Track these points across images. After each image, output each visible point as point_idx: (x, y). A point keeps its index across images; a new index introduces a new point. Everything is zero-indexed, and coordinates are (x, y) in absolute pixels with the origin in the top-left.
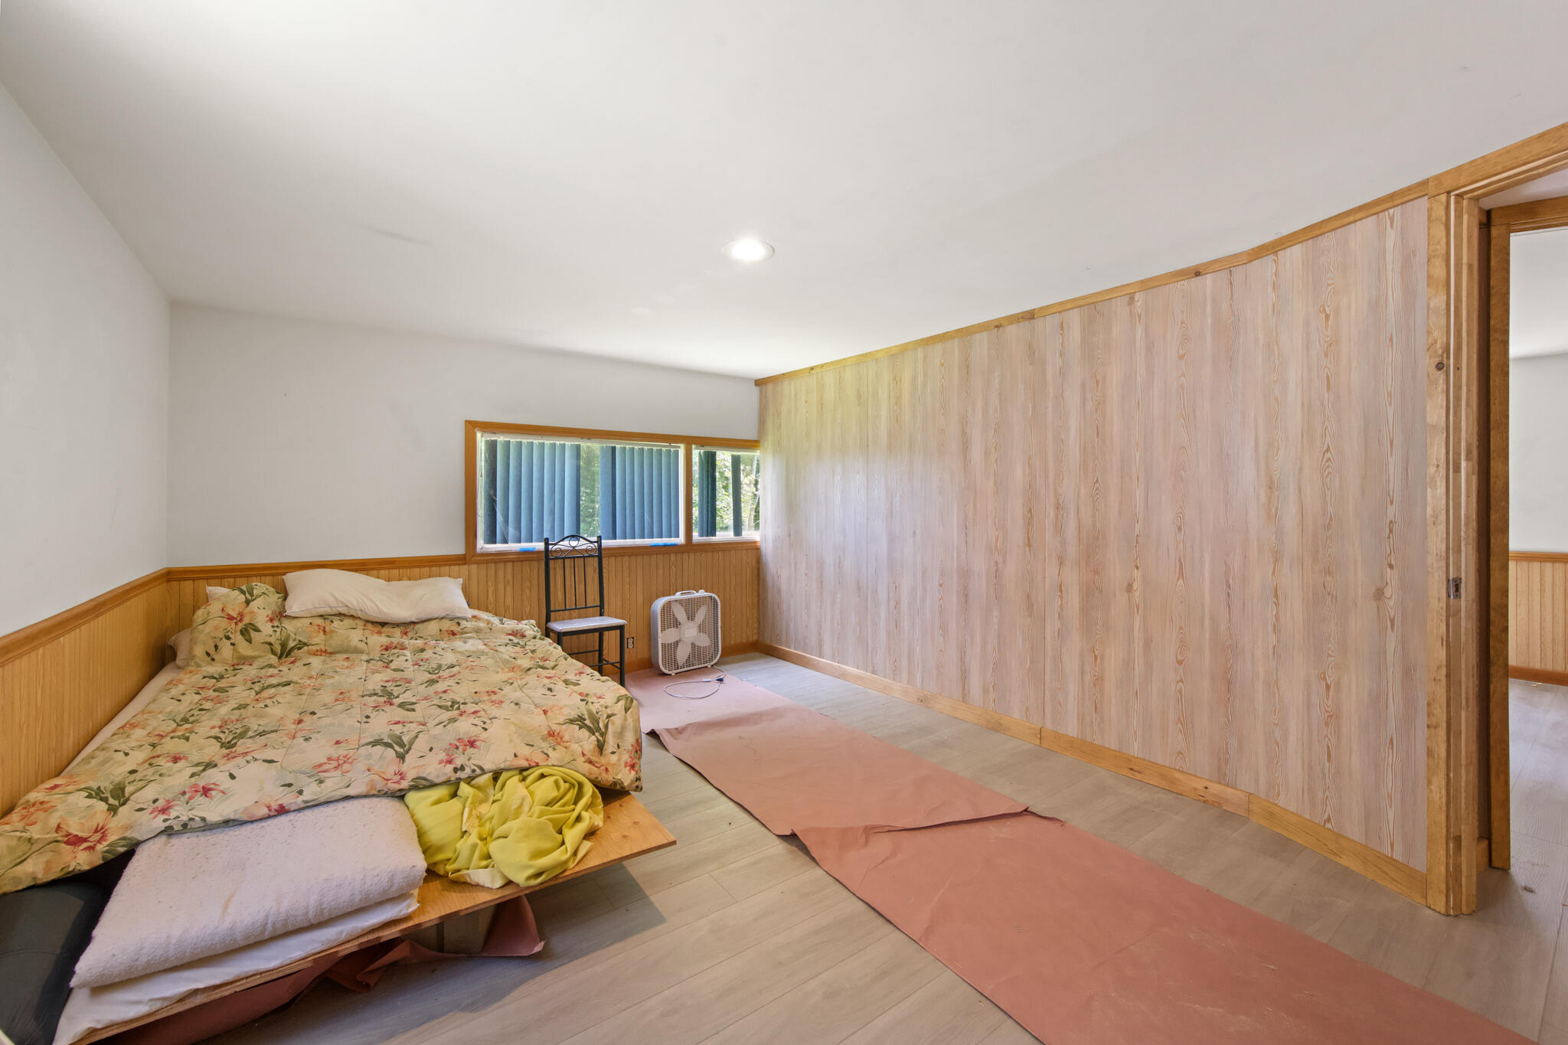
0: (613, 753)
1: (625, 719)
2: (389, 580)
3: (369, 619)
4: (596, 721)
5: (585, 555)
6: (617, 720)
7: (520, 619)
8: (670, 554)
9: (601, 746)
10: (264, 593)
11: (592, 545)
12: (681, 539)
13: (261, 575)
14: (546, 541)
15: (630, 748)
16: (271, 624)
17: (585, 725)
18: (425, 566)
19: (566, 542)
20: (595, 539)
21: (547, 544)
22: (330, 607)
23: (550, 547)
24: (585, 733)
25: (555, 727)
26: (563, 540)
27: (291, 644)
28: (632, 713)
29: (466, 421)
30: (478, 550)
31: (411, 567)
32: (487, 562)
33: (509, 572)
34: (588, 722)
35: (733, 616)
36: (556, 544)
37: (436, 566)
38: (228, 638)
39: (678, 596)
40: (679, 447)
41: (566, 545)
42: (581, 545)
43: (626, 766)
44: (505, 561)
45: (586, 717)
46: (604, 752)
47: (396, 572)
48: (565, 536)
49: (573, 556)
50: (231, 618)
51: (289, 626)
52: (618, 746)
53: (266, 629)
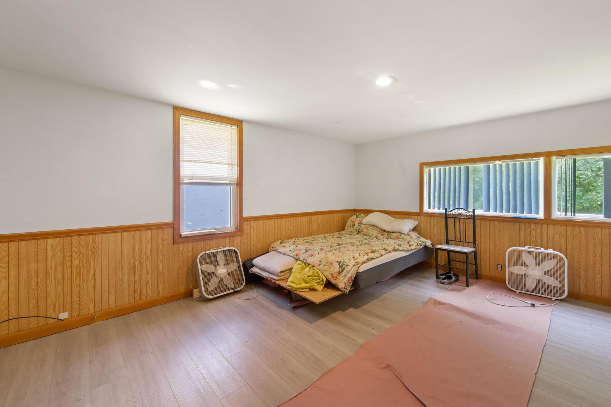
0: (343, 277)
1: (351, 269)
2: (394, 218)
3: (382, 228)
4: (343, 265)
5: (466, 218)
6: (349, 268)
7: (427, 239)
8: (530, 223)
9: (340, 273)
10: (362, 217)
11: (469, 213)
12: (541, 215)
13: (363, 212)
14: (446, 209)
15: (348, 278)
16: (358, 225)
17: (340, 264)
18: (407, 215)
19: (456, 211)
20: (472, 211)
21: (446, 211)
22: (370, 223)
23: (448, 212)
24: (338, 267)
25: (333, 262)
26: (454, 209)
27: (360, 231)
28: (354, 267)
29: (420, 163)
30: (424, 211)
31: (403, 215)
32: (427, 216)
33: (436, 221)
34: (341, 264)
35: (598, 276)
36: (450, 211)
37: (410, 215)
38: (350, 226)
39: (526, 248)
40: (539, 159)
41: (456, 212)
42: (464, 212)
43: (344, 283)
44: (434, 217)
45: (342, 262)
46: (340, 275)
47: (399, 216)
48: (456, 207)
49: (459, 217)
50: (352, 222)
51: (362, 226)
52: (345, 276)
53: (357, 225)
